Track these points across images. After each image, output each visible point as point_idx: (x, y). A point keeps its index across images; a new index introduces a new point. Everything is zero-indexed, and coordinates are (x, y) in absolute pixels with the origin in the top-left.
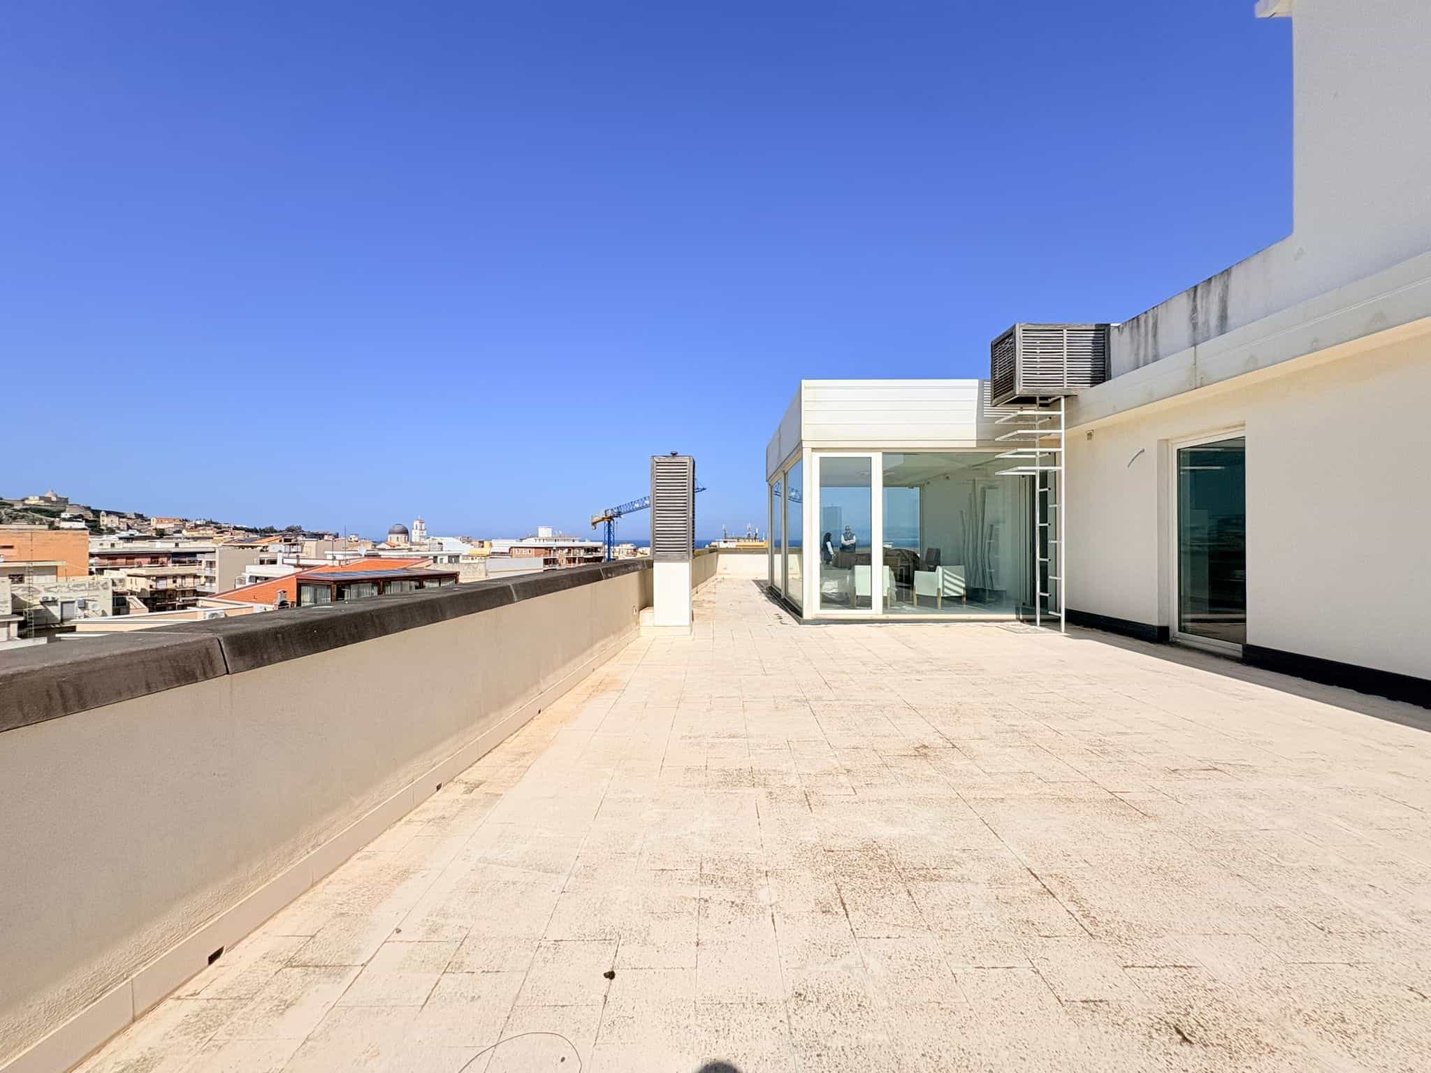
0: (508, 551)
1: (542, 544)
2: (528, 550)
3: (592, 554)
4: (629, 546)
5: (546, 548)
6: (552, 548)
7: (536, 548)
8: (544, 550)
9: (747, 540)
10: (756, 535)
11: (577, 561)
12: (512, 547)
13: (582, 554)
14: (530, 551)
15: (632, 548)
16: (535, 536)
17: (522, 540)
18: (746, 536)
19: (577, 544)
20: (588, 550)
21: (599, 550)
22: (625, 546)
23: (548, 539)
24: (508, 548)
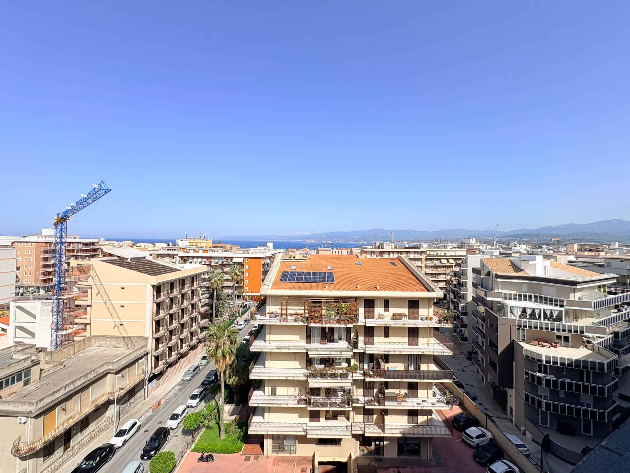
0: (11, 245)
1: (44, 240)
2: (30, 244)
3: (90, 247)
4: (130, 242)
5: (46, 243)
6: (53, 242)
7: (37, 242)
8: (44, 244)
9: (199, 240)
10: (205, 237)
11: (75, 251)
12: (15, 242)
13: (81, 246)
14: (31, 245)
15: (132, 243)
16: (39, 234)
17: (25, 237)
18: (199, 238)
19: (78, 240)
20: (86, 244)
21: (96, 244)
22: (127, 242)
23: (50, 237)
24: (11, 242)
